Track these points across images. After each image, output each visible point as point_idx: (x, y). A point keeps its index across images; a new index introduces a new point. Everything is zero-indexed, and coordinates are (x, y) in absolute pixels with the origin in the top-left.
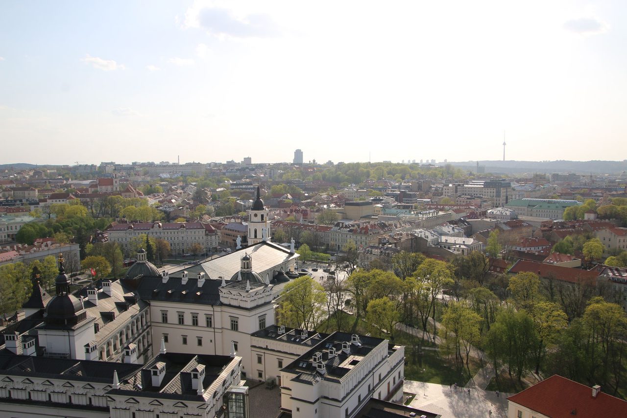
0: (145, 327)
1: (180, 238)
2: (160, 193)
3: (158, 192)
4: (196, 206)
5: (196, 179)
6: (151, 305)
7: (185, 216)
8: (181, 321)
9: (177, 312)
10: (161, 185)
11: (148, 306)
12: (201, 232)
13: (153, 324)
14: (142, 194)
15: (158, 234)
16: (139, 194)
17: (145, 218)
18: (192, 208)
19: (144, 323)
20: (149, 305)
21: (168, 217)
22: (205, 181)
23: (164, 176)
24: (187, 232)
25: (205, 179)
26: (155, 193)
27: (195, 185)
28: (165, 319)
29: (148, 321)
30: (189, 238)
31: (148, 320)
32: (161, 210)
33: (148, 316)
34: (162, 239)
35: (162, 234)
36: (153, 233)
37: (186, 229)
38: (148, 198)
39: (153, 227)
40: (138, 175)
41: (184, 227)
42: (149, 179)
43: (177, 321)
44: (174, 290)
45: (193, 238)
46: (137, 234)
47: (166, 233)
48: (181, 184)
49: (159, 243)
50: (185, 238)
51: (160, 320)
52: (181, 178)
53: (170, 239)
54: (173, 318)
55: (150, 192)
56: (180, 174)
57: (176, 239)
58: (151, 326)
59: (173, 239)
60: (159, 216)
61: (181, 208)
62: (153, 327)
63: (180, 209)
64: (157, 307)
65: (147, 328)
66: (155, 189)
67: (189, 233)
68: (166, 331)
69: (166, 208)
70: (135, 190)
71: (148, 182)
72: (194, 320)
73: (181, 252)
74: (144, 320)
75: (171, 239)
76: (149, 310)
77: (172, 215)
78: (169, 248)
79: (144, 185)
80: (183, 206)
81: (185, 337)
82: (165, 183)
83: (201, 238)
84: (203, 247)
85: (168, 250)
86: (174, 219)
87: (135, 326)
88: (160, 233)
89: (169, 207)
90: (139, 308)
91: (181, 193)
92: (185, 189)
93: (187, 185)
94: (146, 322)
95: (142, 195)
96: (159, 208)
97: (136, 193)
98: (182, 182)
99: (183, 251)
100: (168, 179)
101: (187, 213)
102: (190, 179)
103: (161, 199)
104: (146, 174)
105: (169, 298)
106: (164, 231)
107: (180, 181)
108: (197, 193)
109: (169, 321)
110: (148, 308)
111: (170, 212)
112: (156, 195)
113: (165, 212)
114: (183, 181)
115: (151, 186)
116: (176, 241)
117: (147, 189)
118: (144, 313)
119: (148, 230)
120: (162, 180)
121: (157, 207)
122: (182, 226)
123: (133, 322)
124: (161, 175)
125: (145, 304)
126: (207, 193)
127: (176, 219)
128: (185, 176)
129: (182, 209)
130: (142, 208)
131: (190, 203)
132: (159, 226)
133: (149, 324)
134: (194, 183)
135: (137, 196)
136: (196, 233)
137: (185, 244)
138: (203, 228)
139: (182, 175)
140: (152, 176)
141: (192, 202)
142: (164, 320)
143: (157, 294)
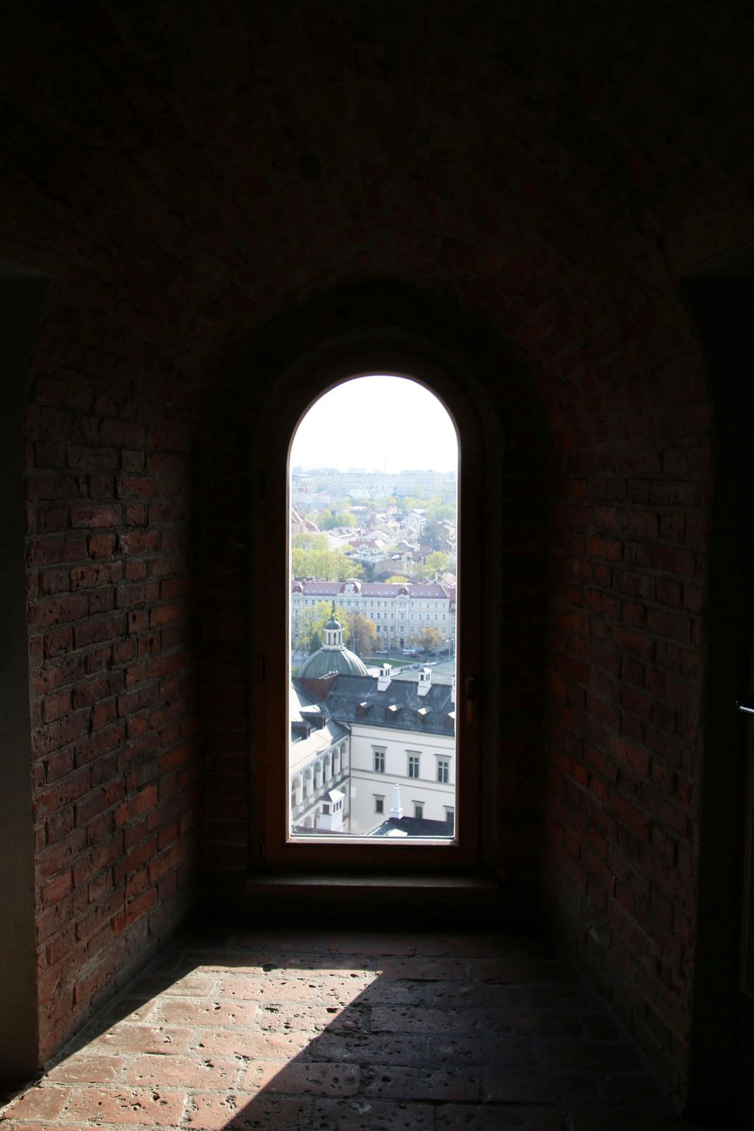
0: (339, 778)
1: (398, 616)
2: (351, 526)
3: (347, 524)
4: (427, 554)
5: (425, 503)
6: (353, 733)
7: (404, 572)
8: (414, 771)
9: (407, 751)
10: (353, 512)
11: (347, 736)
12: (440, 606)
13: (354, 774)
14: (316, 528)
15: (353, 605)
16: (310, 527)
17: (324, 573)
18: (417, 558)
19: (337, 770)
20: (349, 732)
21: (371, 574)
22: (443, 507)
23: (358, 494)
24: (412, 603)
25: (443, 503)
26: (341, 526)
27: (422, 515)
28: (380, 765)
29: (343, 767)
30: (416, 617)
31: (346, 764)
32: (355, 560)
33: (346, 756)
34: (360, 615)
35: (361, 605)
36: (341, 602)
37: (411, 597)
38: (329, 537)
39: (342, 590)
40: (306, 492)
41: (406, 593)
42: (327, 499)
43: (404, 771)
44: (402, 706)
45: (424, 617)
46: (310, 602)
47: (369, 604)
48: (394, 510)
49: (355, 621)
50: (407, 616)
51: (370, 765)
52: (394, 501)
53: (375, 616)
54: (397, 762)
55: (331, 524)
56: (391, 491)
57: (389, 616)
58: (349, 776)
59: (382, 616)
60: (351, 570)
61: (397, 556)
62: (354, 781)
63: (395, 560)
64: (366, 738)
65: (343, 779)
66: (340, 518)
67: (416, 605)
68: (380, 789)
69: (365, 555)
70: (303, 518)
71: (326, 506)
72: (440, 770)
73: (398, 645)
74: (337, 762)
75: (379, 617)
76: (347, 744)
77: (377, 571)
78: (375, 634)
79: (320, 511)
80: (401, 554)
81: (419, 805)
82: (360, 508)
83: (440, 617)
84: (443, 636)
85: (371, 638)
86: (383, 578)
87: (321, 774)
88: (357, 603)
89: (372, 554)
90: (330, 737)
91: (395, 528)
92: (404, 522)
93: (405, 514)
94: (342, 769)
95: (314, 530)
96: (351, 556)
97: (304, 526)
98: (395, 508)
99: (402, 642)
100: (368, 501)
101: (409, 568)
102: (410, 502)
103: (354, 539)
104: (320, 489)
105: (392, 721)
106: (366, 598)
107: (393, 506)
108: (427, 529)
109: (388, 769)
110: (347, 740)
111: (374, 565)
112: (344, 529)
113: (365, 564)
114: (399, 506)
115: (333, 513)
116: (389, 622)
117: (326, 519)
118: (339, 749)
119: (333, 595)
120: (355, 503)
121: (348, 554)
122: (402, 591)
123: (317, 764)
124: (353, 493)
125: (342, 731)
126: (449, 531)
127: (385, 578)
128: (402, 497)
129: (400, 559)
130: (318, 553)
131: (413, 549)
132: (356, 589)
133: (346, 772)
134: (421, 511)
135: (306, 530)
136: (431, 607)
137: (406, 629)
138: (446, 597)
139: (395, 494)
140: (334, 494)
141: (417, 547)
142: (377, 768)
143: (367, 711)
